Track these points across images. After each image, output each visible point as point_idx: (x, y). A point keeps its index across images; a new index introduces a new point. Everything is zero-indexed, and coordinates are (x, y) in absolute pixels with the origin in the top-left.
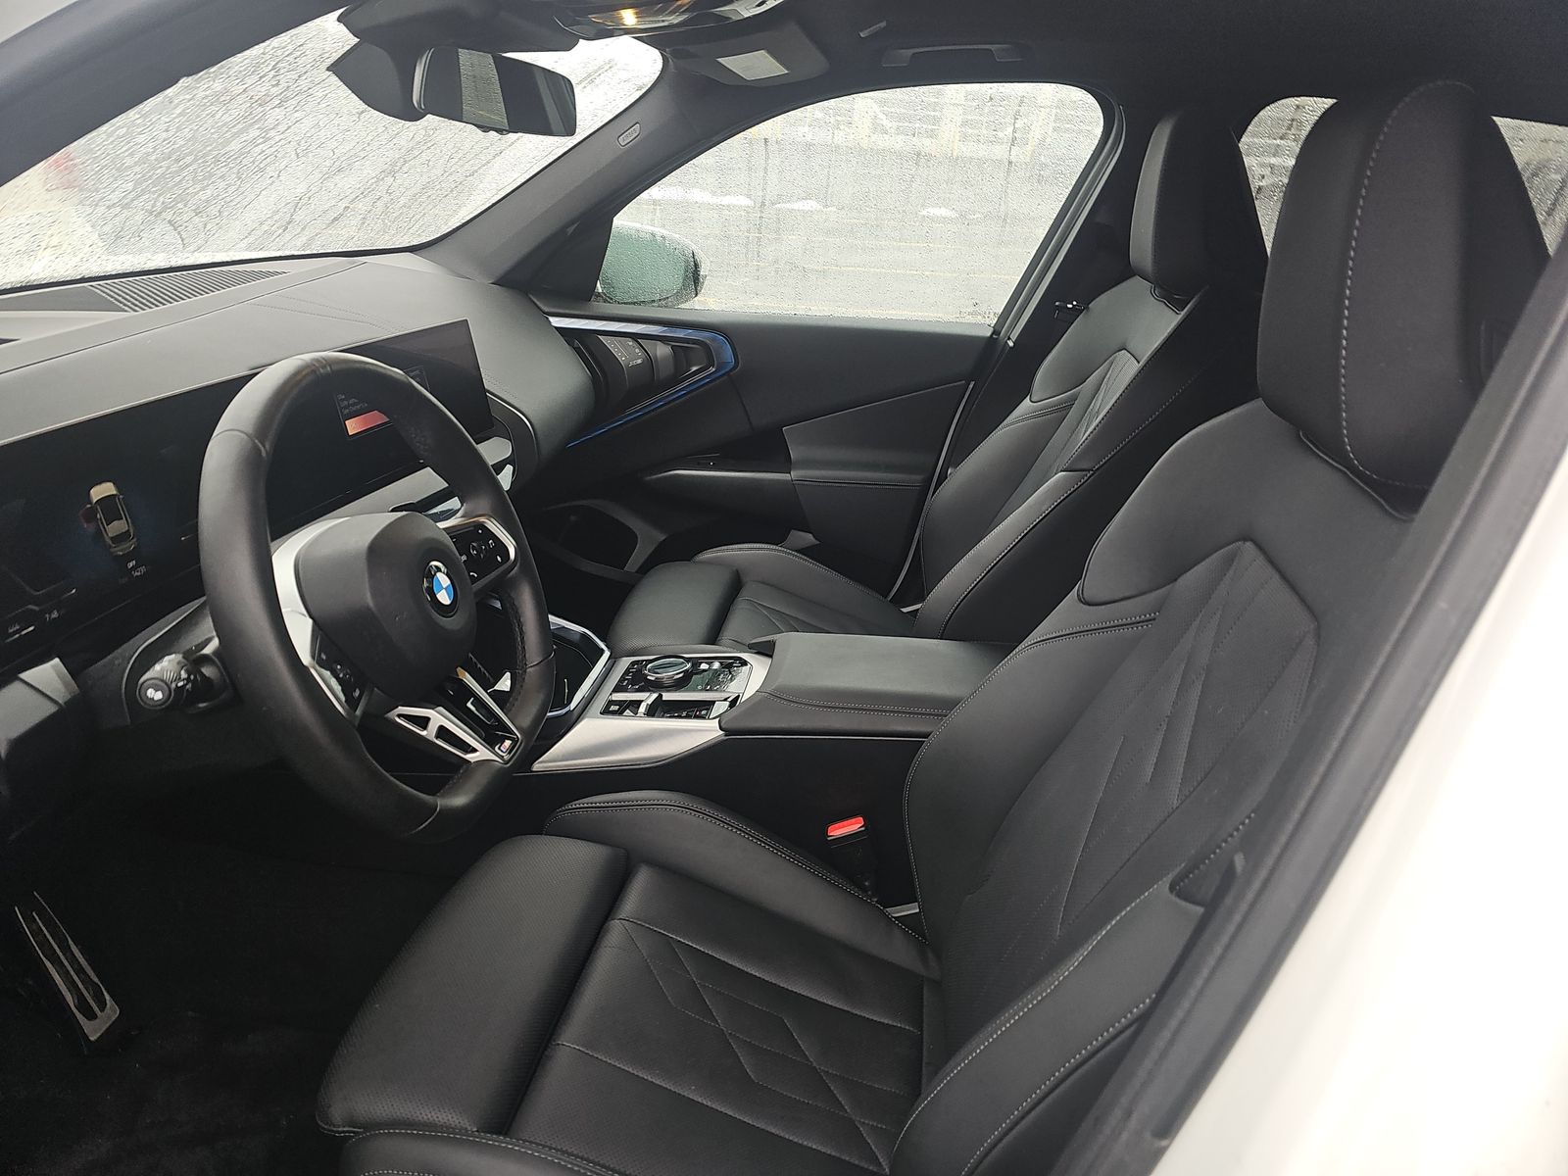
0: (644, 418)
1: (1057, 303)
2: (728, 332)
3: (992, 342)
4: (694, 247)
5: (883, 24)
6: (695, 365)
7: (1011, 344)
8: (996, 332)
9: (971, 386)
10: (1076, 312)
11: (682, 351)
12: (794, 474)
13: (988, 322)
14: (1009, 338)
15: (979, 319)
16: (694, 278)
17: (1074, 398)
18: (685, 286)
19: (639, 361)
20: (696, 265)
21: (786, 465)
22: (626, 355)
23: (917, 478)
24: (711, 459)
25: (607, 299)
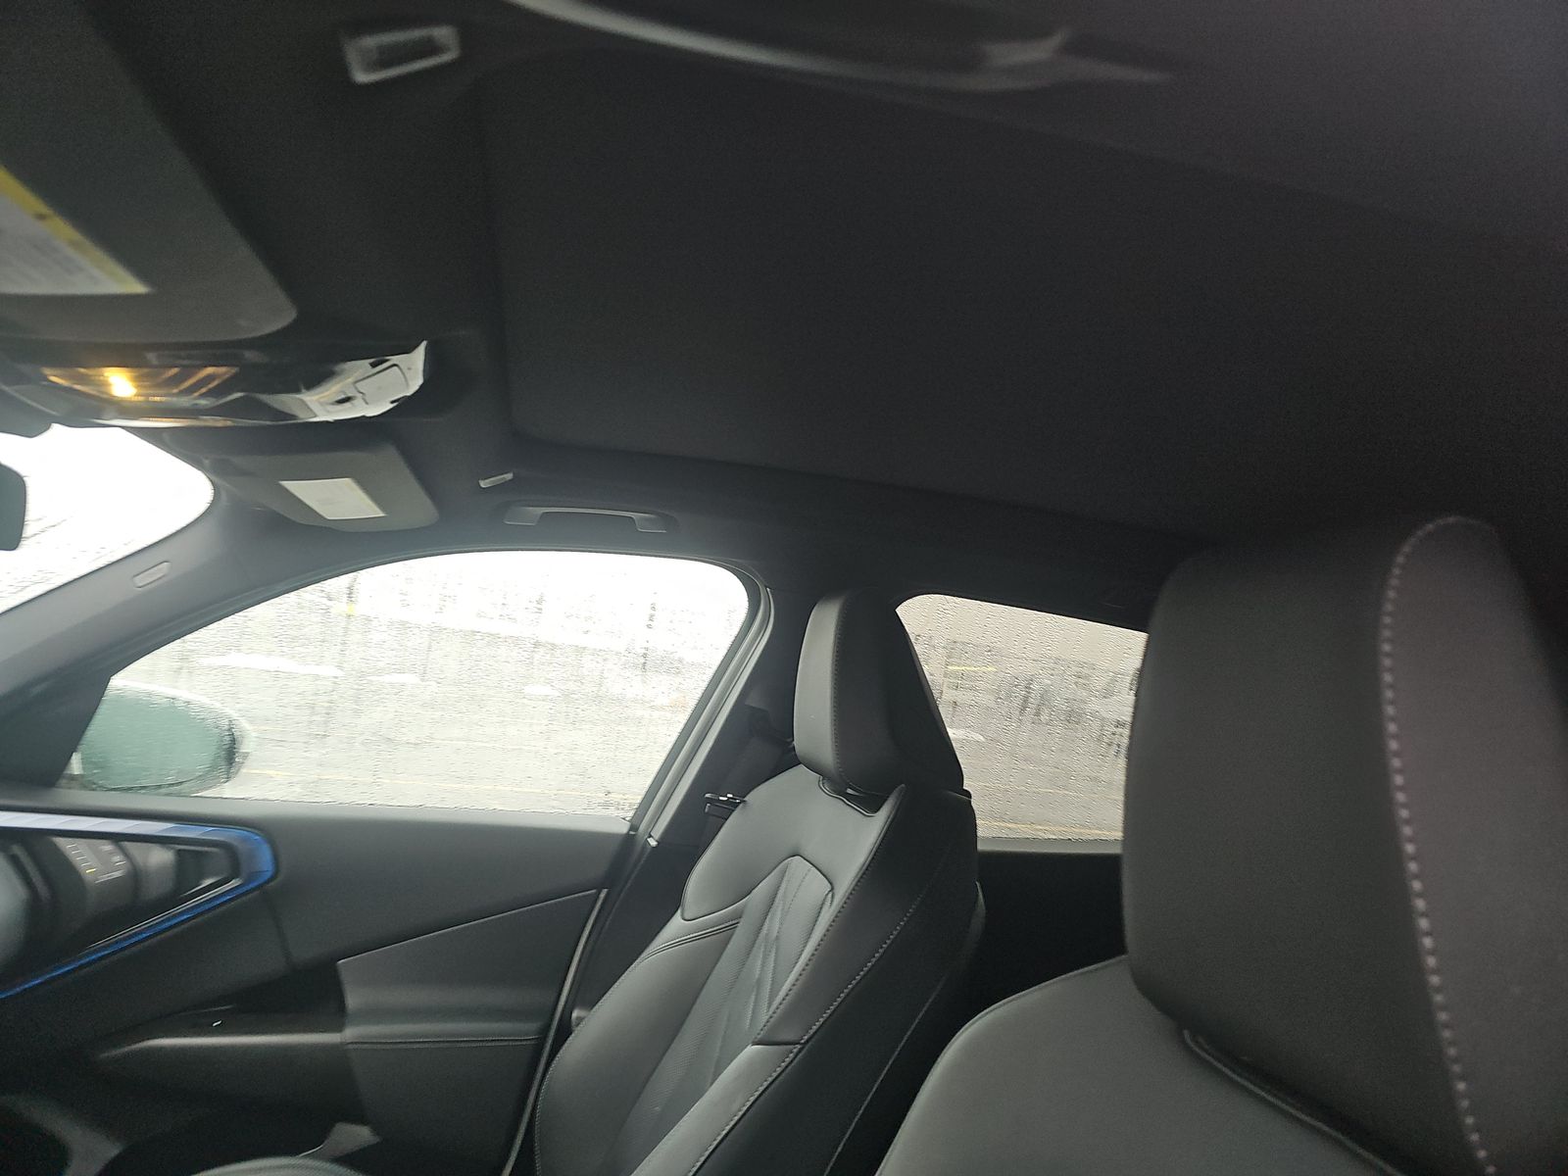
0: (115, 958)
1: (708, 795)
2: (270, 830)
3: (628, 841)
4: (235, 715)
5: (509, 476)
6: (208, 877)
7: (653, 843)
8: (634, 827)
9: (602, 896)
10: (732, 806)
11: (190, 860)
12: (350, 1033)
13: (622, 814)
14: (650, 836)
15: (612, 812)
16: (229, 755)
17: (738, 916)
18: (213, 768)
19: (117, 874)
20: (233, 741)
21: (337, 1016)
22: (96, 865)
23: (529, 1028)
24: (216, 1016)
25: (84, 783)
